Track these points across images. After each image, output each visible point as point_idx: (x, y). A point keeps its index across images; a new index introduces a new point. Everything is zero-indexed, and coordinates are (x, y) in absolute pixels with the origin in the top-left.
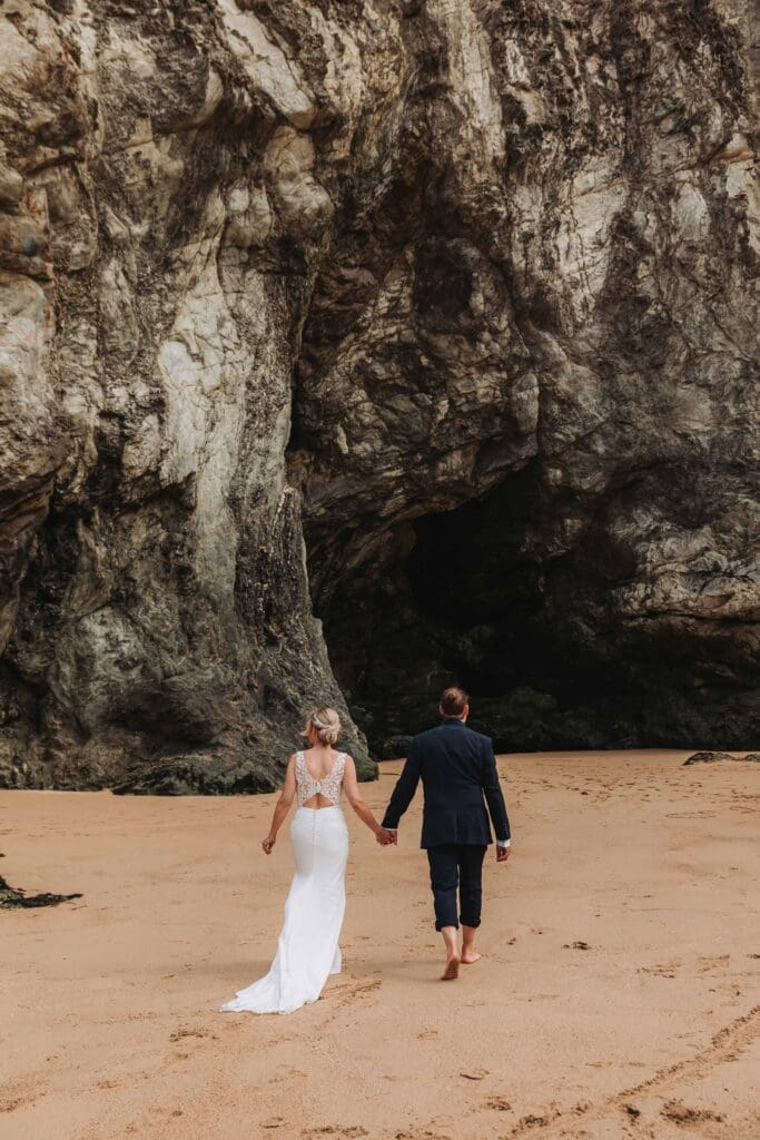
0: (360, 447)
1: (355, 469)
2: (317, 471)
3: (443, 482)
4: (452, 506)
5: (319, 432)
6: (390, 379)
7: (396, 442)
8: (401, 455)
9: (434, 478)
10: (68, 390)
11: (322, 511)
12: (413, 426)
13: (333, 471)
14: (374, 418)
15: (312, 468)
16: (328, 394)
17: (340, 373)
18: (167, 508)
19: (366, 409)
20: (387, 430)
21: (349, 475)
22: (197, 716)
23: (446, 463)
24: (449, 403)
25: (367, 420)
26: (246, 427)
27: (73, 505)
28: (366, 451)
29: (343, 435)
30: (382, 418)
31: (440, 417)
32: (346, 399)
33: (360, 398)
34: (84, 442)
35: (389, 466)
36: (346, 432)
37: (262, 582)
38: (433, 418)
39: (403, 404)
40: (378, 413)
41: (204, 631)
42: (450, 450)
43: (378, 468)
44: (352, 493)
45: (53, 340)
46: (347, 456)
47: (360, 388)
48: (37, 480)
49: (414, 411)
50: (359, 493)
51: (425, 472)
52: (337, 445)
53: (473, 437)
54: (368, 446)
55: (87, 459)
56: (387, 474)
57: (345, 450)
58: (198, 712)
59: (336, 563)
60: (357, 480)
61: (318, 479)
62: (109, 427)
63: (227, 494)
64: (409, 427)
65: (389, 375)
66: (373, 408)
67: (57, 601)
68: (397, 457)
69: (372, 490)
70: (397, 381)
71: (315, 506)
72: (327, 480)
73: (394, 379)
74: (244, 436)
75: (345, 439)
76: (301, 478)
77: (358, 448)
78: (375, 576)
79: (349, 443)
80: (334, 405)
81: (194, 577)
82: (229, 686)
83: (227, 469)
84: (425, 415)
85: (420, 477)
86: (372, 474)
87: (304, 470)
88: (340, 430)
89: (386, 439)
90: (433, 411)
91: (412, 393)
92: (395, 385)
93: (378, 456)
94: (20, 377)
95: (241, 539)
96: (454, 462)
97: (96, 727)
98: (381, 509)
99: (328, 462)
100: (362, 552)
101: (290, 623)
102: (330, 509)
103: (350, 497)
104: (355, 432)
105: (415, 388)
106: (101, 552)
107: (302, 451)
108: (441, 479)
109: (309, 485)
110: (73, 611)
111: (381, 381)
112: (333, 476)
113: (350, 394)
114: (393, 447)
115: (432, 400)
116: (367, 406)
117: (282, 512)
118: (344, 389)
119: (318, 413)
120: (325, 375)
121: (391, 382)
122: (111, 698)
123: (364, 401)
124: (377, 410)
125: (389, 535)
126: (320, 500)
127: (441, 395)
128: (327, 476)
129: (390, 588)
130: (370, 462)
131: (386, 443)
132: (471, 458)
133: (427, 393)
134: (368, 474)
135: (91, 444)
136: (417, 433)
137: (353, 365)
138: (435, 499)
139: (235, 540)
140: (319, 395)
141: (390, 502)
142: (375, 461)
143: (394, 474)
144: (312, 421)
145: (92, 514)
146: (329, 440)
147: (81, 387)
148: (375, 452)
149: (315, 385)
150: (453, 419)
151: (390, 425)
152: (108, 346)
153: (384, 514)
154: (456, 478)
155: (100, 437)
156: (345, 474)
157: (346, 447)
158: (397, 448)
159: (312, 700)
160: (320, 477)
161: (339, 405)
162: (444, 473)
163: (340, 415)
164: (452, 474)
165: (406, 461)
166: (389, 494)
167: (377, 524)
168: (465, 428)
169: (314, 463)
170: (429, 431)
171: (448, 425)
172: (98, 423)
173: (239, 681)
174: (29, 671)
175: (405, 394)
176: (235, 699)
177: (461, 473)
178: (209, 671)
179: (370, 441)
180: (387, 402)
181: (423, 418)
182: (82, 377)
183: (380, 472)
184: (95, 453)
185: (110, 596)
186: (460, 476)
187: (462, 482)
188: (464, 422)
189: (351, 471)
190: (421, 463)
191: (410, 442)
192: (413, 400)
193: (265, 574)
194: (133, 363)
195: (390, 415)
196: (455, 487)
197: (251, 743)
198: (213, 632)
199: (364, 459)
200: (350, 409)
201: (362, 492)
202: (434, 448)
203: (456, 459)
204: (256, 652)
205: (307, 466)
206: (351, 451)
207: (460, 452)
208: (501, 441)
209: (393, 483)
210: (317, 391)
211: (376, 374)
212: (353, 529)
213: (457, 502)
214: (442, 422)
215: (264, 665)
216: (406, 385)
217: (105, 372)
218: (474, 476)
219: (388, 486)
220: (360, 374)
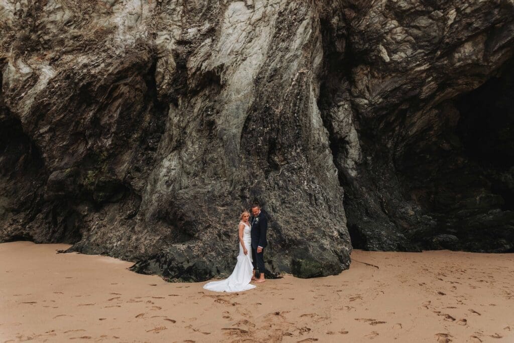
0: (397, 56)
1: (396, 70)
2: (373, 76)
3: (460, 66)
4: (476, 85)
5: (367, 52)
6: (412, 8)
7: (421, 47)
8: (426, 55)
9: (453, 65)
10: (159, 33)
11: (381, 100)
12: (432, 34)
13: (383, 75)
14: (404, 36)
15: (370, 75)
16: (368, 26)
17: (375, 12)
18: (213, 89)
19: (398, 32)
20: (414, 41)
21: (393, 75)
22: (190, 217)
23: (460, 52)
24: (456, 11)
25: (400, 38)
26: (274, 37)
27: (165, 96)
28: (402, 57)
29: (384, 50)
30: (410, 35)
31: (450, 22)
32: (382, 28)
33: (393, 26)
34: (167, 60)
35: (418, 63)
36: (386, 48)
37: (264, 127)
38: (445, 24)
39: (423, 22)
40: (407, 32)
41: (213, 160)
42: (460, 43)
43: (410, 66)
44: (397, 86)
45: (154, 9)
46: (389, 63)
47: (392, 19)
48: (113, 77)
49: (431, 24)
50: (402, 85)
51: (446, 62)
52: (381, 58)
53: (477, 28)
54: (403, 55)
55: (170, 69)
56: (418, 69)
57: (387, 59)
58: (190, 214)
59: (402, 133)
60: (399, 77)
61: (375, 82)
62: (181, 49)
63: (255, 77)
64: (429, 35)
65: (410, 6)
66: (403, 30)
67: (153, 149)
68: (423, 57)
69: (410, 82)
70: (417, 8)
71: (376, 98)
72: (380, 81)
73: (415, 7)
74: (272, 42)
75: (386, 53)
76: (364, 83)
77: (396, 57)
78: (434, 139)
79: (389, 55)
80: (374, 32)
81: (216, 127)
82: (220, 196)
83: (259, 63)
84: (440, 24)
85: (442, 67)
86: (407, 71)
87: (365, 78)
88: (381, 47)
89: (414, 48)
90: (445, 19)
91: (429, 12)
92: (418, 11)
93: (409, 59)
94: (122, 27)
95: (255, 102)
96: (467, 51)
97: (150, 221)
98: (420, 93)
99: (379, 70)
100: (417, 124)
101: (291, 154)
102: (385, 98)
103: (396, 89)
104: (392, 47)
105: (431, 9)
106: (176, 120)
107: (361, 67)
108: (458, 64)
109: (370, 86)
110: (161, 154)
111: (405, 11)
112: (383, 78)
113: (386, 24)
114: (419, 51)
115: (443, 13)
116: (399, 29)
117: (295, 85)
118: (380, 22)
119: (363, 39)
120: (365, 15)
121: (413, 10)
122: (159, 204)
123: (396, 27)
124: (406, 30)
125: (435, 112)
126: (379, 94)
127: (449, 7)
128: (379, 79)
129: (446, 146)
130: (405, 64)
131: (415, 50)
132: (481, 46)
133: (439, 9)
134: (405, 71)
135: (171, 60)
136: (435, 37)
137: (384, 5)
138: (460, 82)
139: (251, 102)
140: (362, 28)
141: (424, 88)
142: (408, 63)
143: (422, 68)
144: (360, 45)
145: (177, 100)
146: (375, 55)
147: (169, 31)
148: (408, 57)
149: (358, 23)
150: (460, 20)
151: (416, 38)
152: (189, 8)
153: (423, 96)
154: (470, 61)
155: (177, 55)
156: (390, 75)
157: (388, 58)
158: (422, 51)
159: (290, 208)
160: (376, 81)
161: (377, 32)
162: (460, 60)
163: (380, 38)
164: (466, 59)
165: (430, 57)
166: (423, 83)
167: (421, 105)
168: (470, 24)
169: (370, 72)
170: (443, 33)
171: (457, 25)
172: (174, 47)
173: (230, 193)
174: (137, 189)
175: (424, 15)
176: (223, 206)
177: (474, 57)
178: (209, 186)
179: (404, 51)
180: (412, 24)
181: (438, 26)
182: (170, 25)
183: (412, 69)
184: (175, 64)
185: (175, 144)
186: (473, 60)
187: (476, 64)
188: (469, 21)
189: (394, 72)
190: (442, 56)
191: (431, 44)
192: (430, 17)
193: (267, 121)
194: (204, 15)
195: (415, 31)
196: (471, 69)
197: (224, 237)
198: (220, 160)
199: (401, 62)
200: (387, 33)
201: (405, 84)
202: (447, 43)
203: (468, 49)
204: (253, 174)
205: (367, 75)
206: (391, 59)
207: (470, 43)
208: (503, 26)
209: (424, 75)
210: (360, 26)
211: (401, 7)
212: (406, 110)
213: (480, 82)
214: (452, 24)
215: (259, 183)
216: (424, 9)
217: (187, 22)
218: (486, 58)
219: (422, 77)
220: (390, 11)
